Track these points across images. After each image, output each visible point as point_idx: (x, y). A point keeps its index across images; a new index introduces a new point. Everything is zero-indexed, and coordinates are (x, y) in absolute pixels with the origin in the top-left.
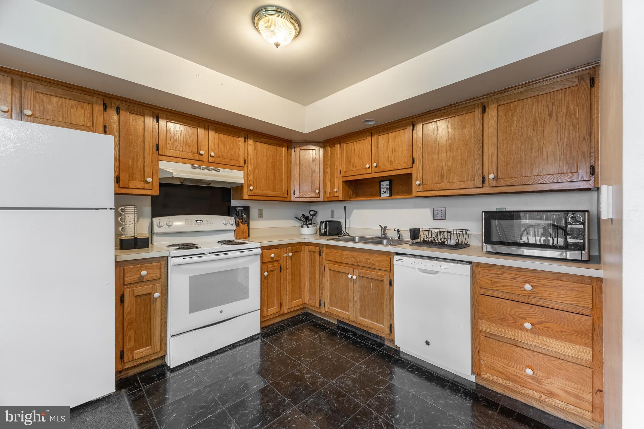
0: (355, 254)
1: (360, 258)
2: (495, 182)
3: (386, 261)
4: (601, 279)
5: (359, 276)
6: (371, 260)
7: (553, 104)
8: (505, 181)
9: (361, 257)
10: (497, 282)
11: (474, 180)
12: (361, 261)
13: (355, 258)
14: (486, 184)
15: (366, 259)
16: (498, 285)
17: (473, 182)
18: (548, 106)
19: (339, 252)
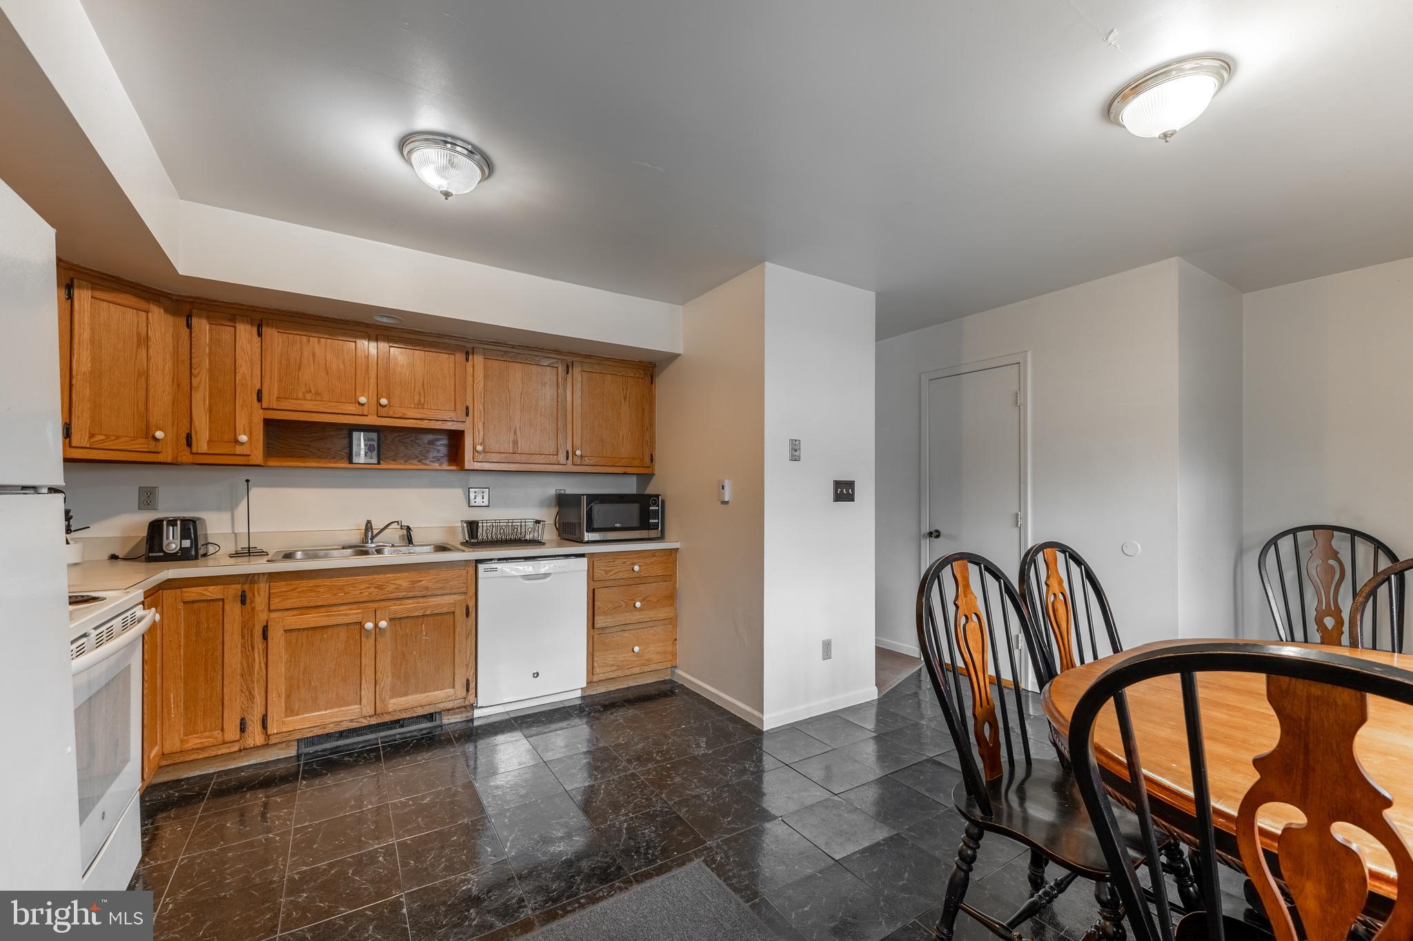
0: (380, 578)
1: (395, 584)
2: (579, 460)
3: (459, 577)
4: (677, 550)
5: (391, 619)
6: (423, 582)
7: (627, 389)
8: (590, 460)
9: (397, 582)
10: (610, 571)
11: (557, 455)
12: (397, 588)
13: (380, 587)
14: (570, 462)
15: (410, 583)
16: (611, 574)
17: (555, 457)
18: (623, 389)
19: (327, 582)
